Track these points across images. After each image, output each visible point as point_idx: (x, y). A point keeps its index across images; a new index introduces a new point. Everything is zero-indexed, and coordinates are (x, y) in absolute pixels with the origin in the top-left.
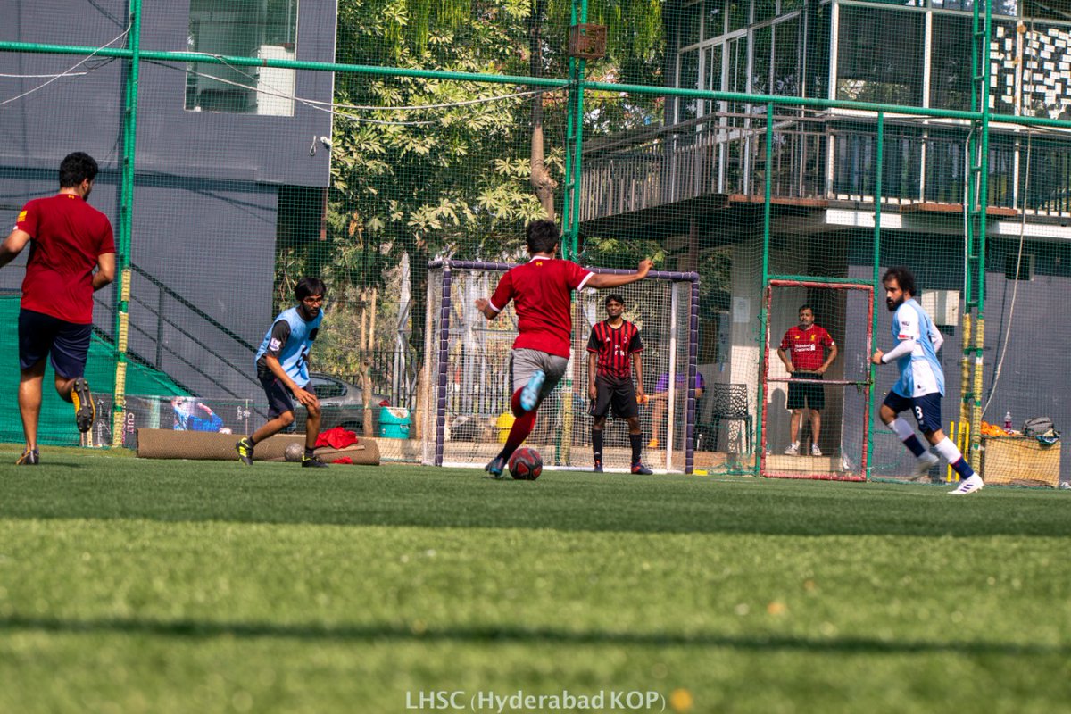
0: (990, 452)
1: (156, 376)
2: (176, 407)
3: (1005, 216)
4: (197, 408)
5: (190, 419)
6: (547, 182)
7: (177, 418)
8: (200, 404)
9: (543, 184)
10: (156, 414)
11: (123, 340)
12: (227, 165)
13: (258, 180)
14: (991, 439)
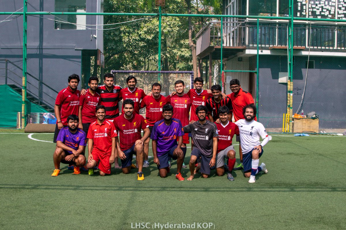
0: (295, 123)
1: (39, 107)
2: (44, 116)
3: (302, 49)
4: (50, 116)
5: (48, 119)
6: (193, 45)
7: (44, 119)
8: (51, 115)
9: (192, 46)
10: (38, 119)
11: (23, 98)
12: (66, 45)
13: (75, 49)
14: (296, 119)
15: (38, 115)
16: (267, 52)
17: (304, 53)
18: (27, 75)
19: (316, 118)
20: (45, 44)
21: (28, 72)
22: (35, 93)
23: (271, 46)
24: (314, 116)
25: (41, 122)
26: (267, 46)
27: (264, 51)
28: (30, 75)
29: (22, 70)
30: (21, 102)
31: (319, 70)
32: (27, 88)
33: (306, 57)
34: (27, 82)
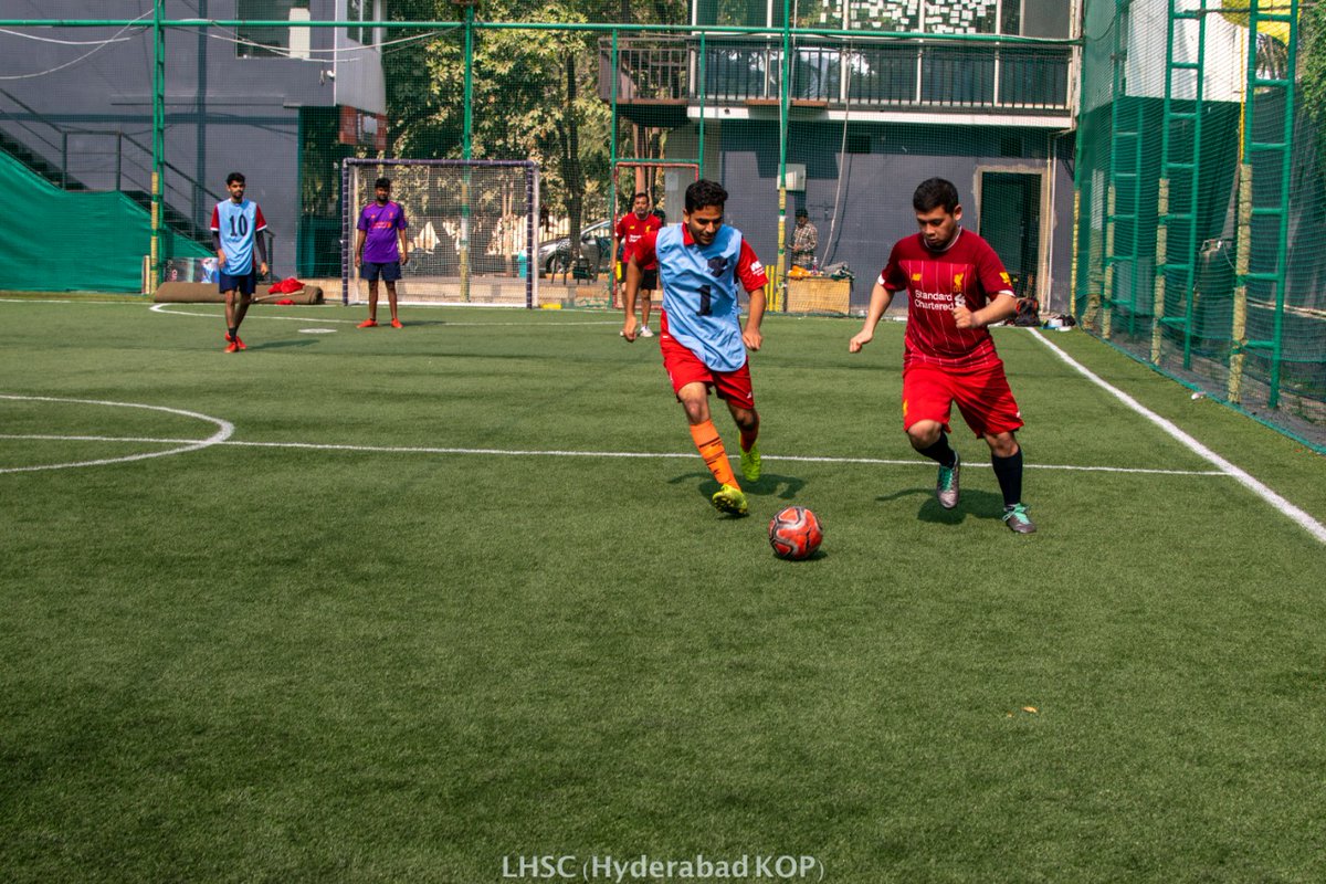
0: (791, 288)
1: (194, 244)
2: (205, 266)
3: (830, 106)
5: (214, 273)
7: (204, 271)
10: (191, 271)
11: (155, 221)
12: (264, 94)
13: (285, 104)
14: (792, 278)
15: (191, 263)
16: (740, 114)
17: (834, 116)
18: (167, 169)
19: (843, 278)
20: (210, 94)
21: (169, 162)
22: (185, 210)
23: (752, 98)
24: (837, 273)
25: (198, 279)
26: (742, 98)
27: (731, 110)
28: (172, 168)
29: (151, 154)
30: (150, 232)
31: (882, 156)
32: (166, 199)
33: (838, 125)
34: (166, 185)
